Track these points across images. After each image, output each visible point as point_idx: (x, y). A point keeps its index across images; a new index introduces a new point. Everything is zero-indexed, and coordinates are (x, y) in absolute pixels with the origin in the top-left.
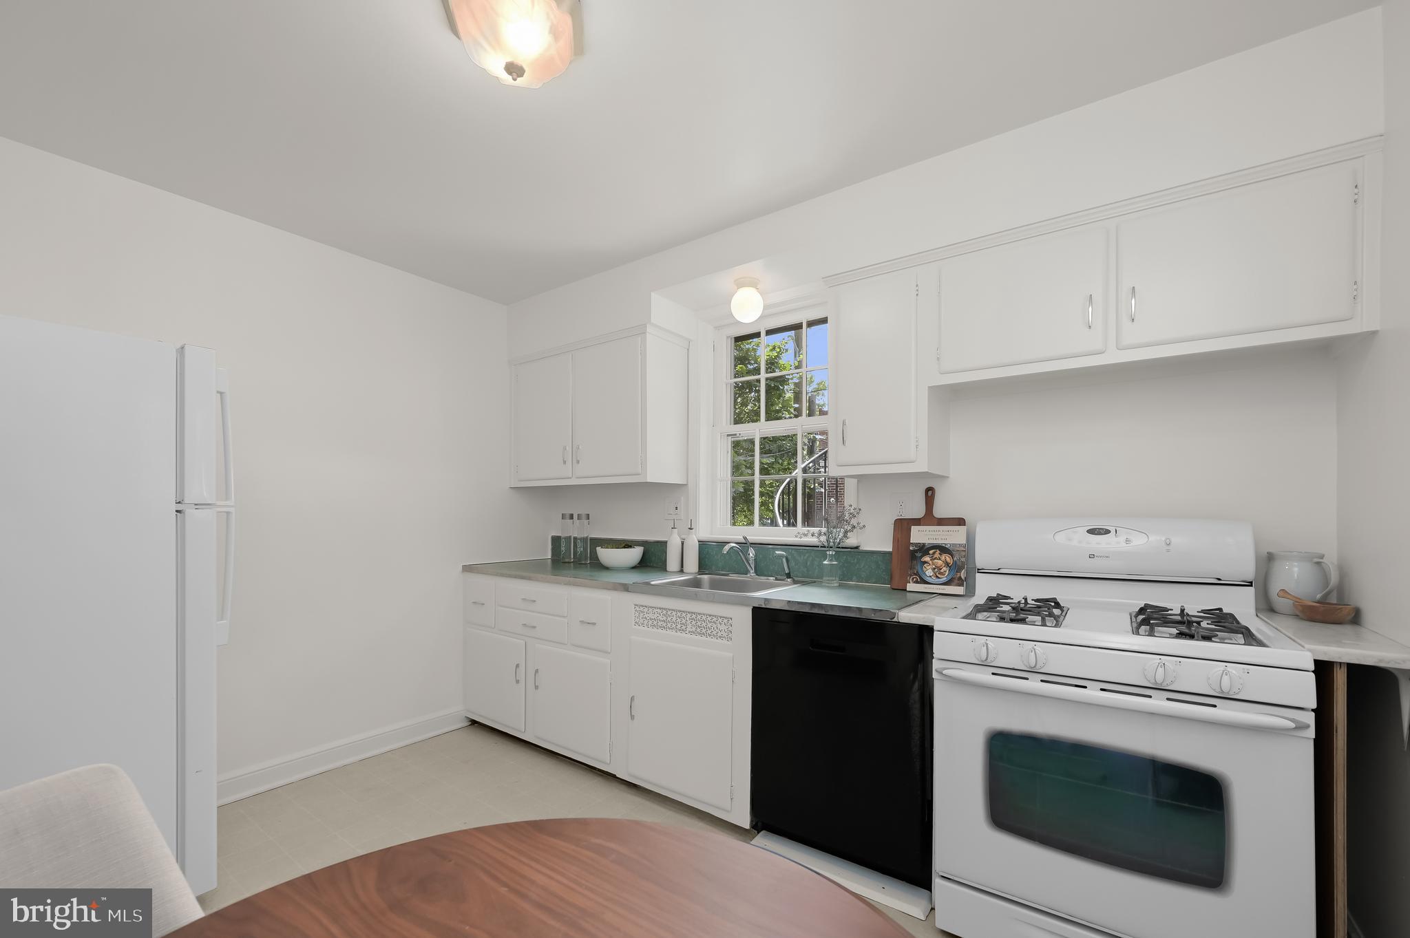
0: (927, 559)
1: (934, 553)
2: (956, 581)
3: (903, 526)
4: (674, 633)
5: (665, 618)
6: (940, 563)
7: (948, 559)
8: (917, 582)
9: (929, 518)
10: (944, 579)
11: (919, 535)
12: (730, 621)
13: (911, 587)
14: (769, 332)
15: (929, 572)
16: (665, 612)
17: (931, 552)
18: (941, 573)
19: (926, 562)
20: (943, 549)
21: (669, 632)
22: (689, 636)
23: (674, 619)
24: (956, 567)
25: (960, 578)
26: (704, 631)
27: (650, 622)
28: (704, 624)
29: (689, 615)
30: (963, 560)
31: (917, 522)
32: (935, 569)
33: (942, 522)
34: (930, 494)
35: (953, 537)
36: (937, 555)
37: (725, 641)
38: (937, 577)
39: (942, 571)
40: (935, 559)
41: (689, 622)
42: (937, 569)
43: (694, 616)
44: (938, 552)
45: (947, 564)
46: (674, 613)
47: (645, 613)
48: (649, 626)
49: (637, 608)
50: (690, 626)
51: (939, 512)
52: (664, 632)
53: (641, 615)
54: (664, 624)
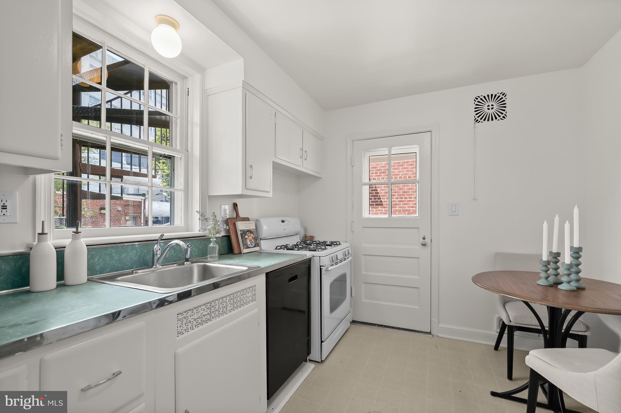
0: (246, 237)
1: (248, 233)
2: (257, 245)
3: (232, 223)
6: (251, 238)
7: (253, 236)
8: (246, 248)
9: (238, 218)
10: (254, 245)
11: (241, 226)
13: (245, 251)
15: (249, 243)
16: (208, 305)
18: (252, 242)
19: (247, 238)
24: (256, 239)
25: (257, 243)
30: (256, 235)
31: (236, 219)
32: (250, 241)
33: (244, 219)
34: (235, 206)
35: (251, 226)
36: (249, 235)
37: (251, 304)
38: (251, 244)
39: (252, 241)
40: (249, 236)
41: (228, 303)
44: (249, 233)
45: (253, 238)
47: (189, 317)
48: (194, 327)
49: (180, 317)
50: (229, 306)
51: (242, 215)
52: (210, 323)
53: (185, 321)
54: (208, 317)
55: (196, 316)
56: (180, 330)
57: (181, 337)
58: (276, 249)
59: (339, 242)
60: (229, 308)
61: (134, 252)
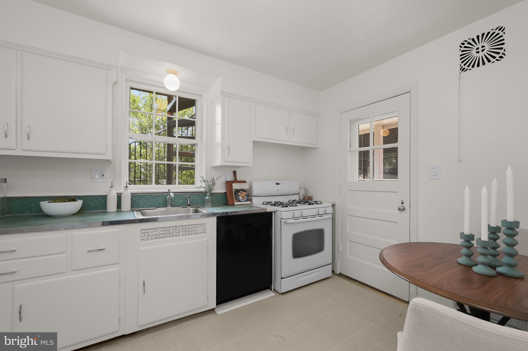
0: (239, 194)
1: (241, 192)
2: (248, 200)
3: (229, 184)
4: (171, 238)
5: (164, 232)
6: (243, 195)
7: (245, 193)
8: (238, 202)
9: (236, 181)
10: (245, 200)
11: (236, 186)
12: (205, 225)
13: (236, 203)
14: (156, 93)
15: (241, 198)
16: (164, 229)
17: (240, 191)
18: (244, 198)
19: (239, 195)
20: (243, 190)
21: (168, 239)
22: (181, 237)
23: (171, 231)
24: (248, 196)
25: (249, 199)
26: (190, 233)
27: (154, 237)
28: (190, 230)
29: (181, 228)
30: (249, 193)
31: (233, 182)
33: (240, 182)
34: (235, 173)
35: (245, 187)
36: (242, 192)
37: (202, 234)
39: (244, 197)
41: (181, 231)
42: (243, 197)
43: (184, 227)
44: (242, 191)
45: (245, 195)
46: (171, 228)
47: (150, 233)
48: (153, 239)
49: (143, 231)
50: (182, 232)
51: (239, 179)
52: (164, 239)
53: (146, 234)
54: (164, 235)
55: (155, 233)
56: (143, 238)
57: (143, 242)
58: (263, 204)
59: (321, 202)
60: (181, 234)
61: (160, 198)
